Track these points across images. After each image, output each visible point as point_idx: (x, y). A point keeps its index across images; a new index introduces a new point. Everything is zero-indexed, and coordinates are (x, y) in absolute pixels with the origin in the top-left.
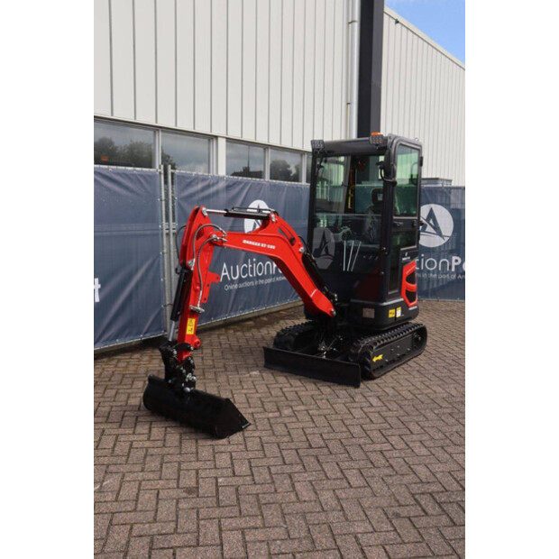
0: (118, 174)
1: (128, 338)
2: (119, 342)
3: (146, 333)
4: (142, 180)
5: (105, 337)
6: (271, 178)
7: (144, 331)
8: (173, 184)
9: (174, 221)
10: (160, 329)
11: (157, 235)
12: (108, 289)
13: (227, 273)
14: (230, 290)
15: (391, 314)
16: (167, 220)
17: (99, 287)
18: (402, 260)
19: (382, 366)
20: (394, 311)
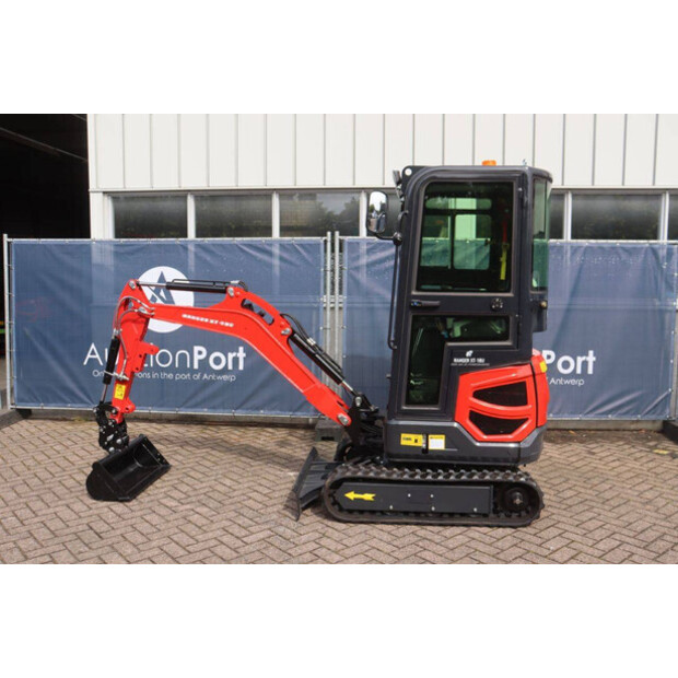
1: (274, 412)
2: (262, 414)
3: (296, 411)
5: (249, 405)
8: (341, 250)
9: (341, 293)
11: (318, 309)
12: (253, 358)
15: (409, 440)
16: (333, 293)
17: (244, 355)
18: (452, 361)
19: (379, 513)
20: (420, 437)
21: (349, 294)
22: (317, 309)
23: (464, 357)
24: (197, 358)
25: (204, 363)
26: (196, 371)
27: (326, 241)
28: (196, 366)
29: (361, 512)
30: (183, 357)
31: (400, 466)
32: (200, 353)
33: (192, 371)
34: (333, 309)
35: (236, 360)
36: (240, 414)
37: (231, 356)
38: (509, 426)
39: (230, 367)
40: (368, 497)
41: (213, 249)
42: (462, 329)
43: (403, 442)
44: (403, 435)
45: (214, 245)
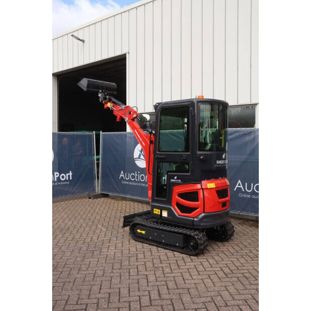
13: (241, 186)
18: (170, 181)
19: (146, 239)
20: (159, 211)
23: (174, 179)
29: (140, 238)
38: (189, 210)
40: (143, 232)
42: (176, 167)
43: (155, 212)
44: (155, 210)
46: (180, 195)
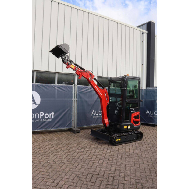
0: (61, 86)
1: (61, 128)
2: (58, 129)
4: (68, 88)
5: (55, 127)
6: (113, 87)
7: (66, 126)
8: (77, 88)
9: (76, 98)
10: (71, 126)
12: (56, 115)
13: (94, 113)
14: (95, 118)
15: (125, 127)
16: (74, 98)
17: (54, 114)
18: (131, 112)
19: (121, 142)
20: (127, 126)
21: (78, 98)
22: (71, 102)
23: (132, 110)
24: (41, 115)
25: (43, 117)
26: (41, 119)
27: (73, 86)
28: (41, 118)
29: (118, 143)
30: (37, 115)
31: (124, 132)
32: (42, 114)
33: (40, 119)
34: (74, 102)
35: (52, 115)
36: (52, 129)
37: (50, 114)
39: (50, 117)
40: (120, 140)
41: (46, 87)
42: (131, 106)
43: (125, 128)
44: (125, 126)
45: (46, 85)
46: (135, 117)
